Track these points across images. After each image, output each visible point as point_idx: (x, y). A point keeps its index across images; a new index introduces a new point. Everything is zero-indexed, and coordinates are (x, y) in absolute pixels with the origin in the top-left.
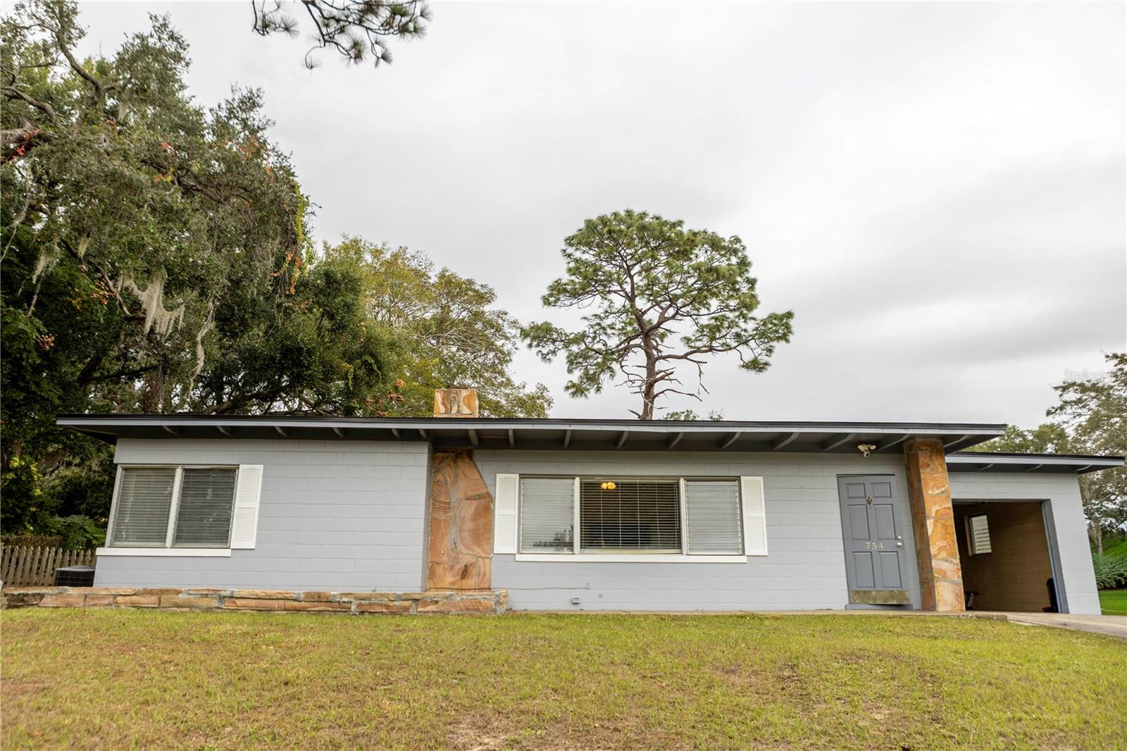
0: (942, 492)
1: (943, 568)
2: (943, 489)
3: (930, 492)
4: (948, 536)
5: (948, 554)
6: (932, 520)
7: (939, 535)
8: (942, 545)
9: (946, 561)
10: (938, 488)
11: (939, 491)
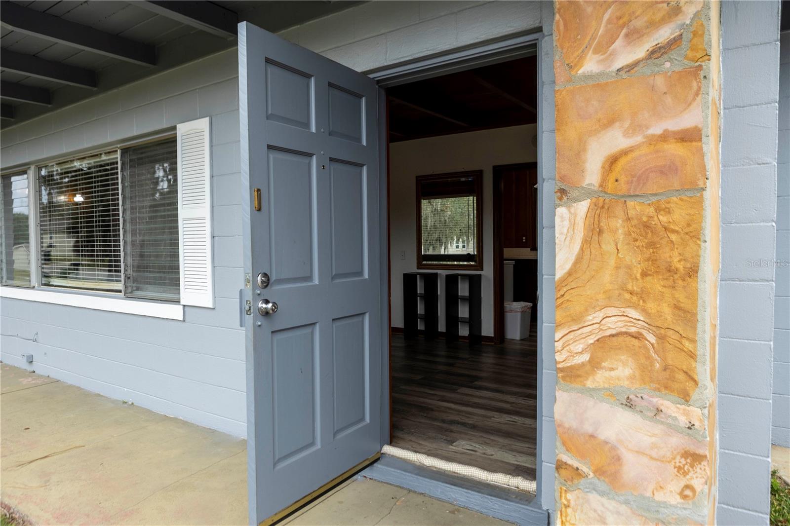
0: (657, 52)
1: (607, 433)
2: (664, 34)
3: (591, 65)
4: (656, 284)
5: (645, 373)
6: (583, 207)
7: (607, 277)
8: (614, 325)
9: (629, 404)
10: (634, 36)
11: (640, 52)
